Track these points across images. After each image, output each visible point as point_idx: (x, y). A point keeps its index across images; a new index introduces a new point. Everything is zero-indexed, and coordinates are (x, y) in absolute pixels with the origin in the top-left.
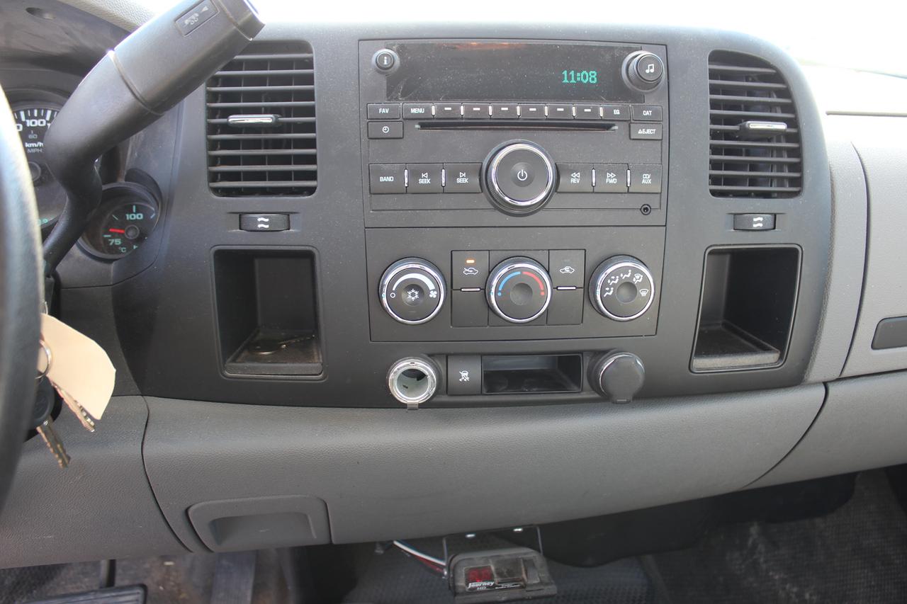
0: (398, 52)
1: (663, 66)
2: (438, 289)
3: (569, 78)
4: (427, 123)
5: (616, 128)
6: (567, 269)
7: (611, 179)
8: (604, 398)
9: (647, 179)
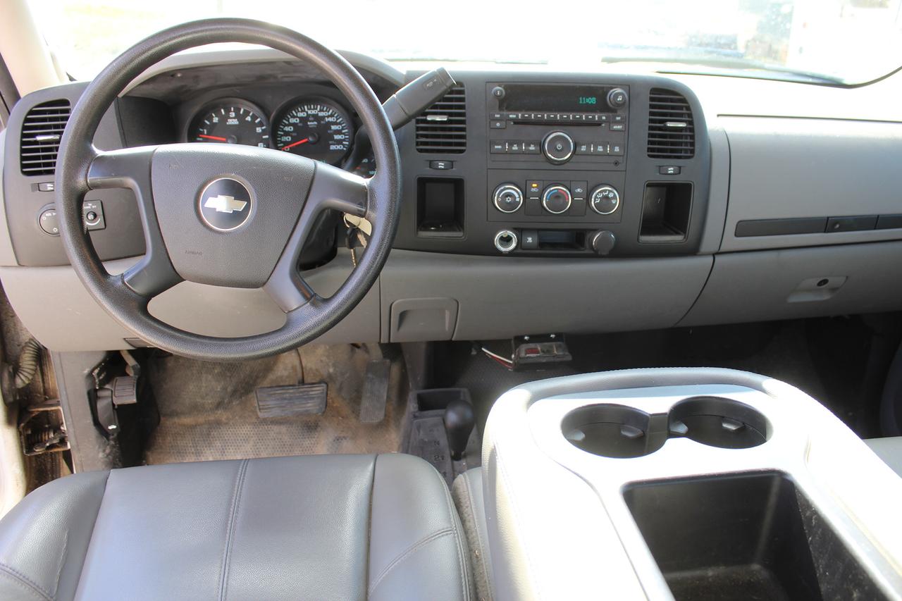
0: (504, 88)
1: (627, 96)
2: (520, 197)
3: (583, 101)
4: (517, 122)
5: (603, 125)
6: (579, 190)
7: (600, 149)
8: (595, 256)
9: (617, 149)
